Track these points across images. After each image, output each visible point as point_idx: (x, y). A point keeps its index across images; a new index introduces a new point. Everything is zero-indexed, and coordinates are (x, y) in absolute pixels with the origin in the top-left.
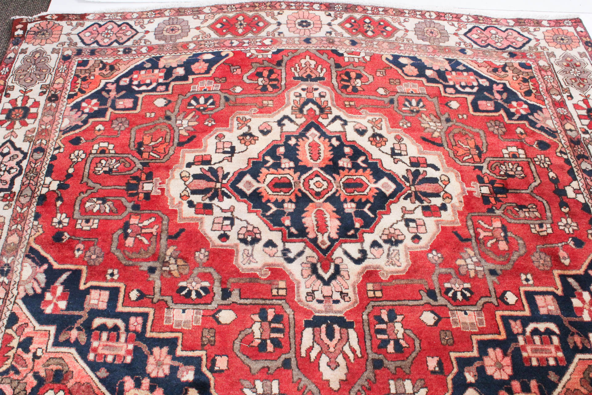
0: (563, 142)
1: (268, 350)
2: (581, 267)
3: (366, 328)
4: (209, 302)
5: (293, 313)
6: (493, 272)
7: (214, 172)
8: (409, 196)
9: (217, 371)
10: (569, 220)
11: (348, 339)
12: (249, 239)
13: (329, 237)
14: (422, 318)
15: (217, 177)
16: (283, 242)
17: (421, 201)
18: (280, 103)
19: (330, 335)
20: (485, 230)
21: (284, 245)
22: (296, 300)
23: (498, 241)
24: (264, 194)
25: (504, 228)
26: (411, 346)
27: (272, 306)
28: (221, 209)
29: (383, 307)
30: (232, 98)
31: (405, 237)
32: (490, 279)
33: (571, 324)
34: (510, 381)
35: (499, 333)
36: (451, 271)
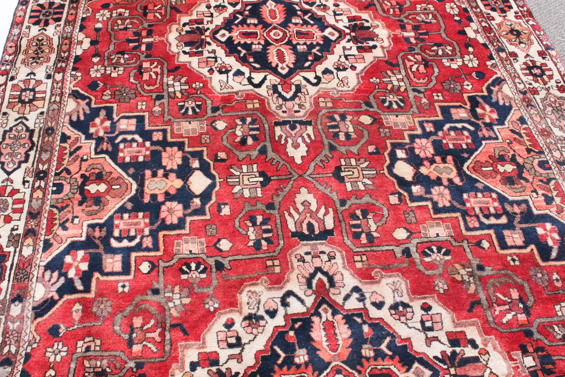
1: (360, 210)
2: (64, 302)
3: (280, 233)
4: (419, 245)
5: (345, 241)
6: (156, 292)
9: (396, 194)
10: (52, 360)
11: (295, 223)
12: (401, 308)
13: (321, 318)
14: (231, 244)
16: (367, 309)
17: (219, 372)
19: (310, 226)
20: (152, 340)
21: (364, 305)
22: (344, 253)
23: (142, 327)
24: (399, 365)
25: (130, 344)
26: (243, 222)
27: (364, 246)
28: (440, 341)
29: (265, 252)
31: (241, 325)
32: (160, 285)
33: (97, 247)
34: (165, 201)
35: (164, 236)
36: (197, 290)
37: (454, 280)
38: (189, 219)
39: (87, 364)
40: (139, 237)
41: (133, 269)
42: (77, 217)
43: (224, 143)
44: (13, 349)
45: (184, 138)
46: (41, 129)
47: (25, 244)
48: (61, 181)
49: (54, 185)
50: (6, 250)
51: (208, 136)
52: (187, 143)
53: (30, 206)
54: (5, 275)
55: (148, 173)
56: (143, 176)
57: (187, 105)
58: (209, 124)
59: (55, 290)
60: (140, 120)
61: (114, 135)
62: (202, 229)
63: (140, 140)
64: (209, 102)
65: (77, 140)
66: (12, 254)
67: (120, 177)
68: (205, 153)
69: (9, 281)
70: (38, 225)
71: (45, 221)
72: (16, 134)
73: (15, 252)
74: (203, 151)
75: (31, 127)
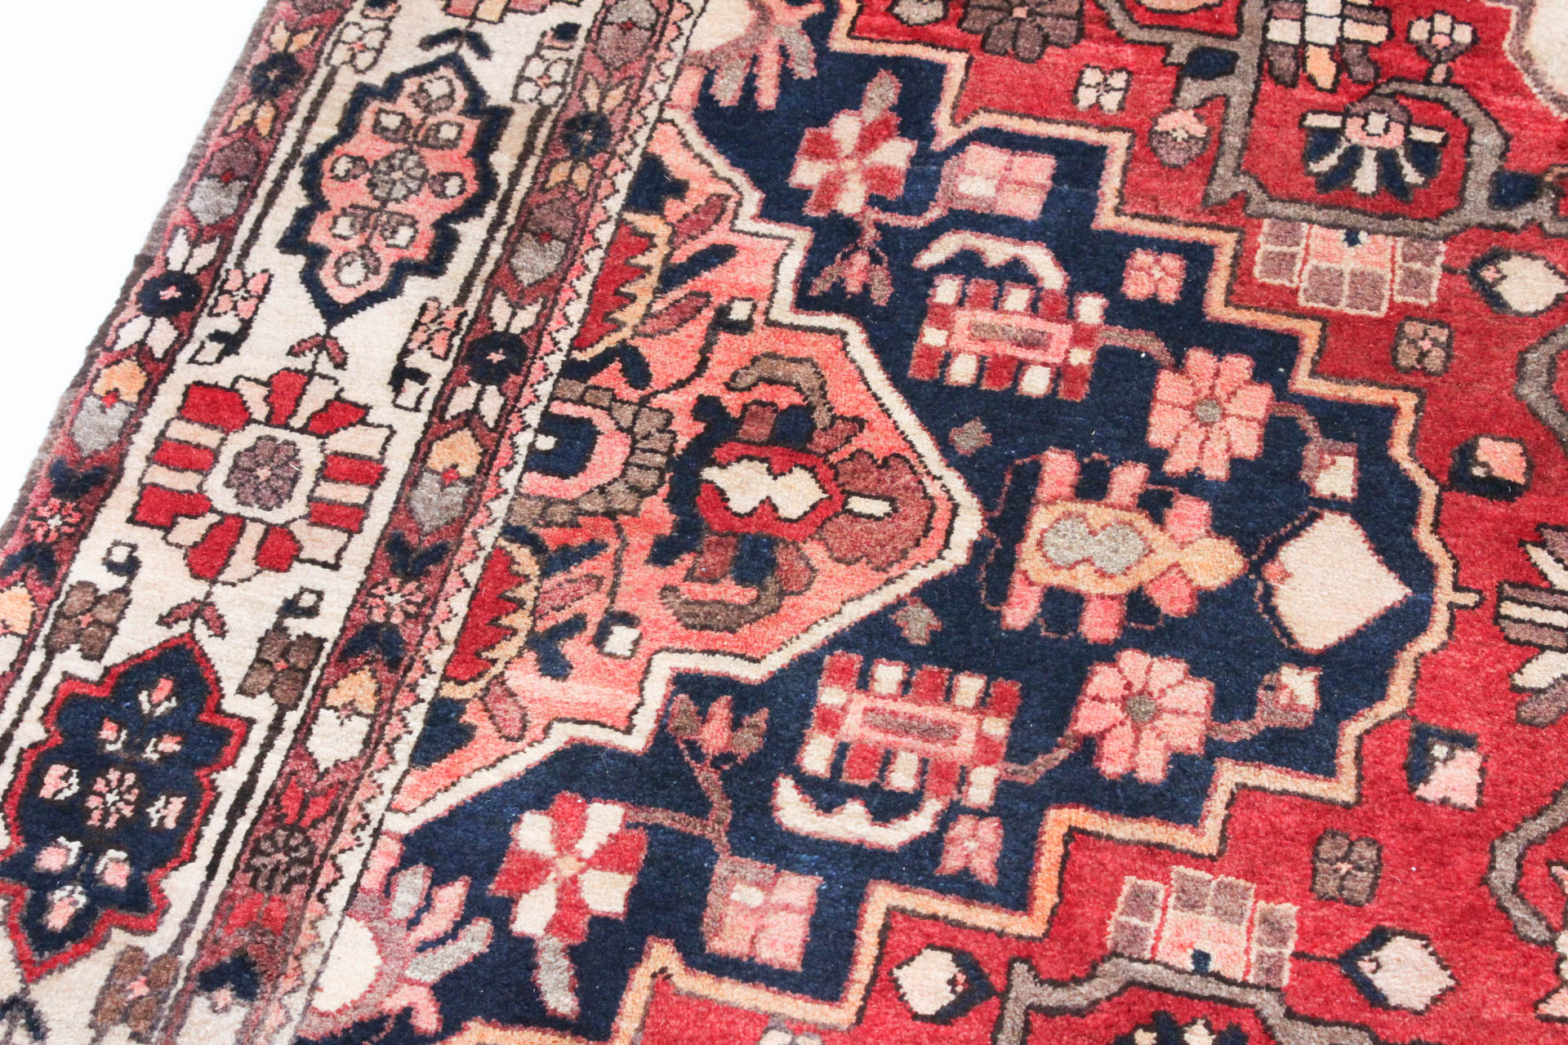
14: (1443, 980)
26: (1540, 870)
33: (699, 806)
34: (1120, 645)
35: (1074, 835)
38: (1230, 775)
40: (933, 806)
41: (862, 973)
42: (628, 620)
43: (1524, 390)
45: (1303, 314)
46: (544, 110)
47: (335, 698)
48: (585, 412)
49: (549, 424)
50: (233, 704)
51: (1442, 335)
52: (1310, 346)
53: (402, 505)
54: (199, 836)
55: (1059, 467)
56: (1031, 477)
58: (1464, 265)
59: (432, 978)
60: (1078, 167)
61: (918, 222)
62: (1293, 851)
63: (1053, 277)
64: (1487, 140)
65: (716, 208)
66: (258, 735)
67: (901, 459)
68: (1404, 427)
69: (212, 869)
70: (421, 615)
71: (460, 603)
72: (415, 115)
73: (276, 727)
74: (1392, 411)
75: (498, 94)
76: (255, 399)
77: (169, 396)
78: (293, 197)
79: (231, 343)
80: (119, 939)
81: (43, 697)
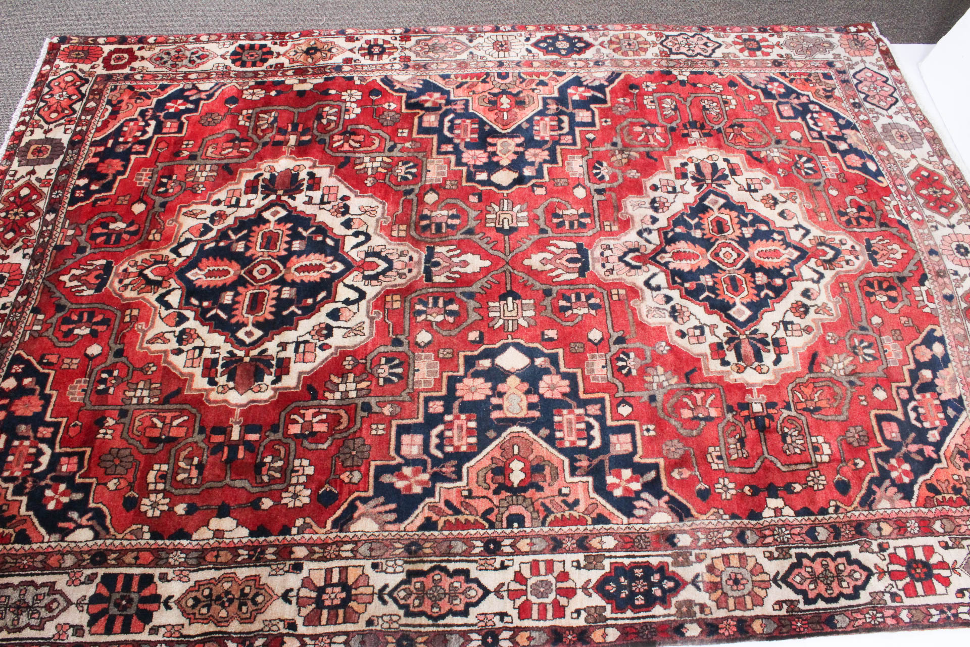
0: (857, 513)
1: (553, 220)
2: (671, 489)
3: (579, 287)
4: (592, 181)
5: (589, 235)
6: (652, 398)
7: (724, 177)
8: (733, 332)
9: (533, 189)
10: (734, 492)
11: (568, 273)
12: (657, 205)
13: (669, 262)
14: (595, 330)
15: (718, 179)
16: (658, 228)
17: (727, 342)
18: (826, 227)
19: (571, 261)
20: (704, 400)
21: (654, 230)
22: (601, 237)
23: (692, 409)
24: (707, 214)
25: (708, 419)
26: (567, 319)
28: (684, 185)
29: (602, 299)
30: (820, 188)
31: (682, 324)
32: (645, 396)
34: (539, 394)
35: (585, 392)
36: (649, 361)
37: (628, 164)
38: (563, 369)
39: (735, 457)
40: (587, 419)
41: (627, 422)
42: (560, 491)
43: (454, 334)
44: (727, 533)
45: (441, 377)
46: (406, 562)
47: (599, 547)
48: (504, 519)
49: (510, 526)
50: (607, 569)
51: (441, 351)
52: (450, 374)
53: (542, 552)
54: (642, 563)
55: (495, 415)
56: (499, 420)
57: (386, 375)
58: (421, 349)
59: (657, 501)
60: (403, 430)
61: (429, 460)
62: (576, 357)
63: (440, 428)
64: (382, 349)
65: (432, 508)
66: (613, 560)
67: (501, 447)
68: (468, 354)
69: (649, 556)
70: (570, 536)
71: (566, 529)
73: (610, 557)
74: (465, 356)
75: (403, 576)
76: (519, 602)
77: (526, 623)
78: (450, 620)
79: (502, 615)
80: (671, 569)
81: (619, 615)
